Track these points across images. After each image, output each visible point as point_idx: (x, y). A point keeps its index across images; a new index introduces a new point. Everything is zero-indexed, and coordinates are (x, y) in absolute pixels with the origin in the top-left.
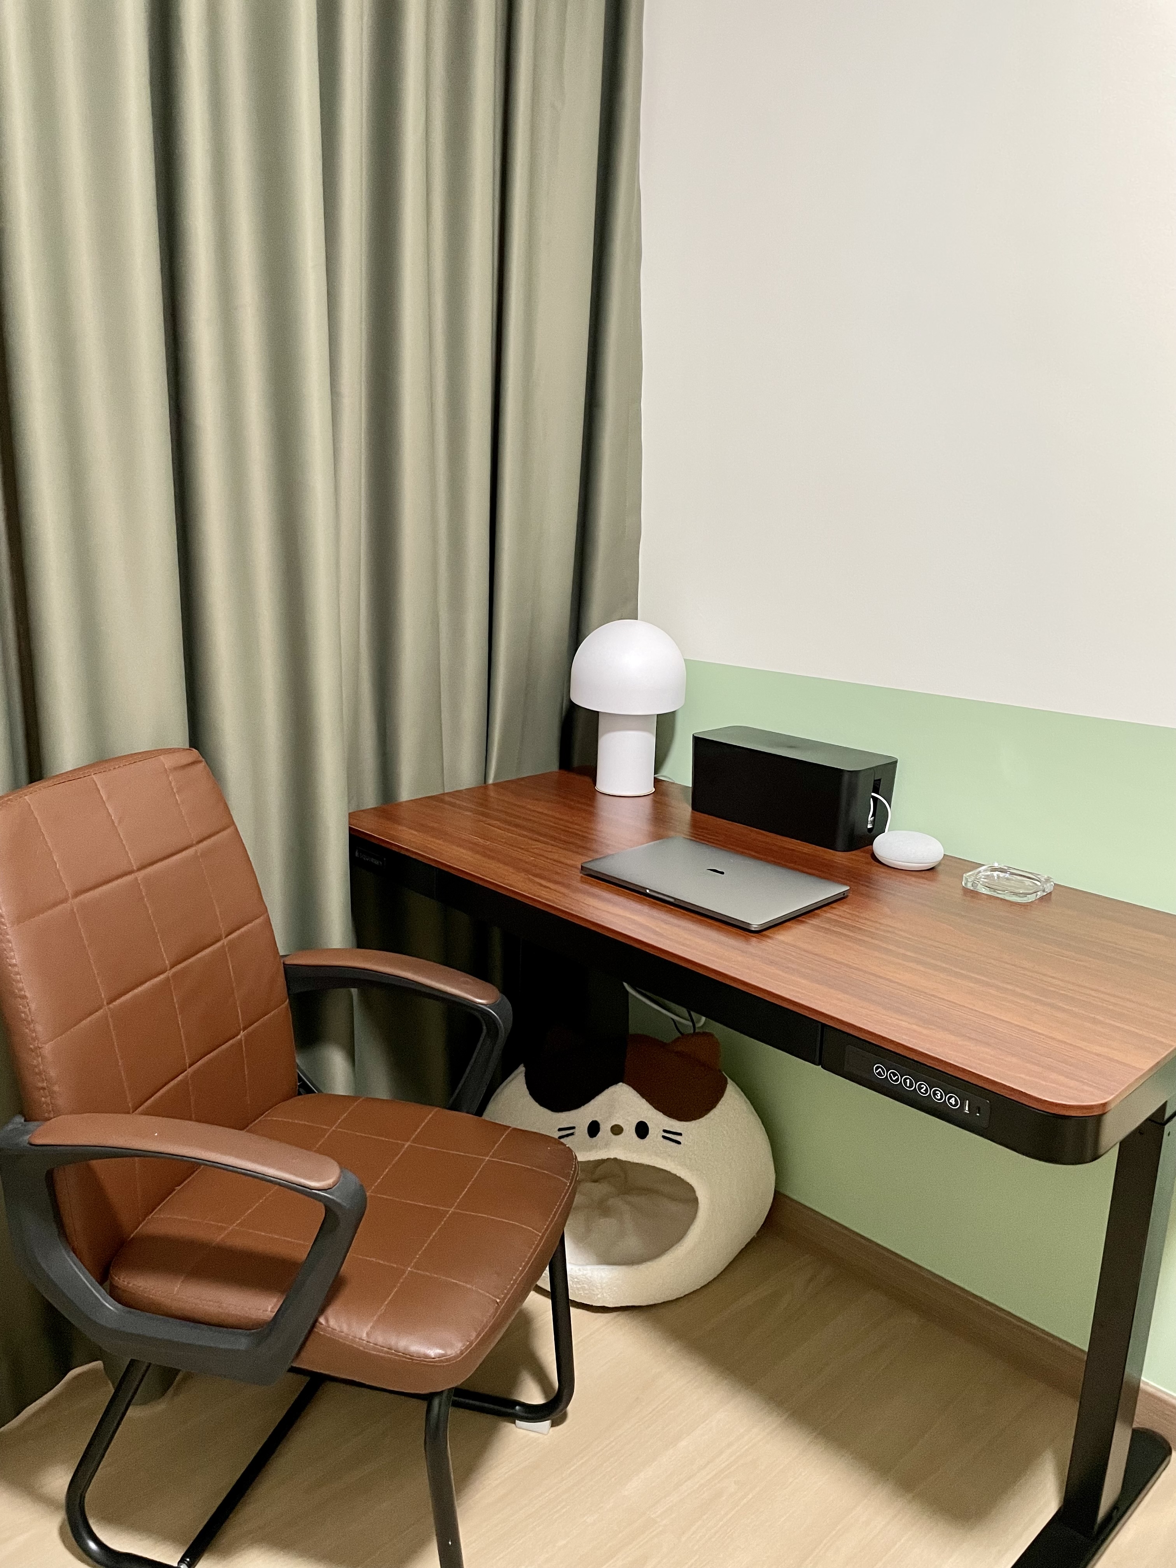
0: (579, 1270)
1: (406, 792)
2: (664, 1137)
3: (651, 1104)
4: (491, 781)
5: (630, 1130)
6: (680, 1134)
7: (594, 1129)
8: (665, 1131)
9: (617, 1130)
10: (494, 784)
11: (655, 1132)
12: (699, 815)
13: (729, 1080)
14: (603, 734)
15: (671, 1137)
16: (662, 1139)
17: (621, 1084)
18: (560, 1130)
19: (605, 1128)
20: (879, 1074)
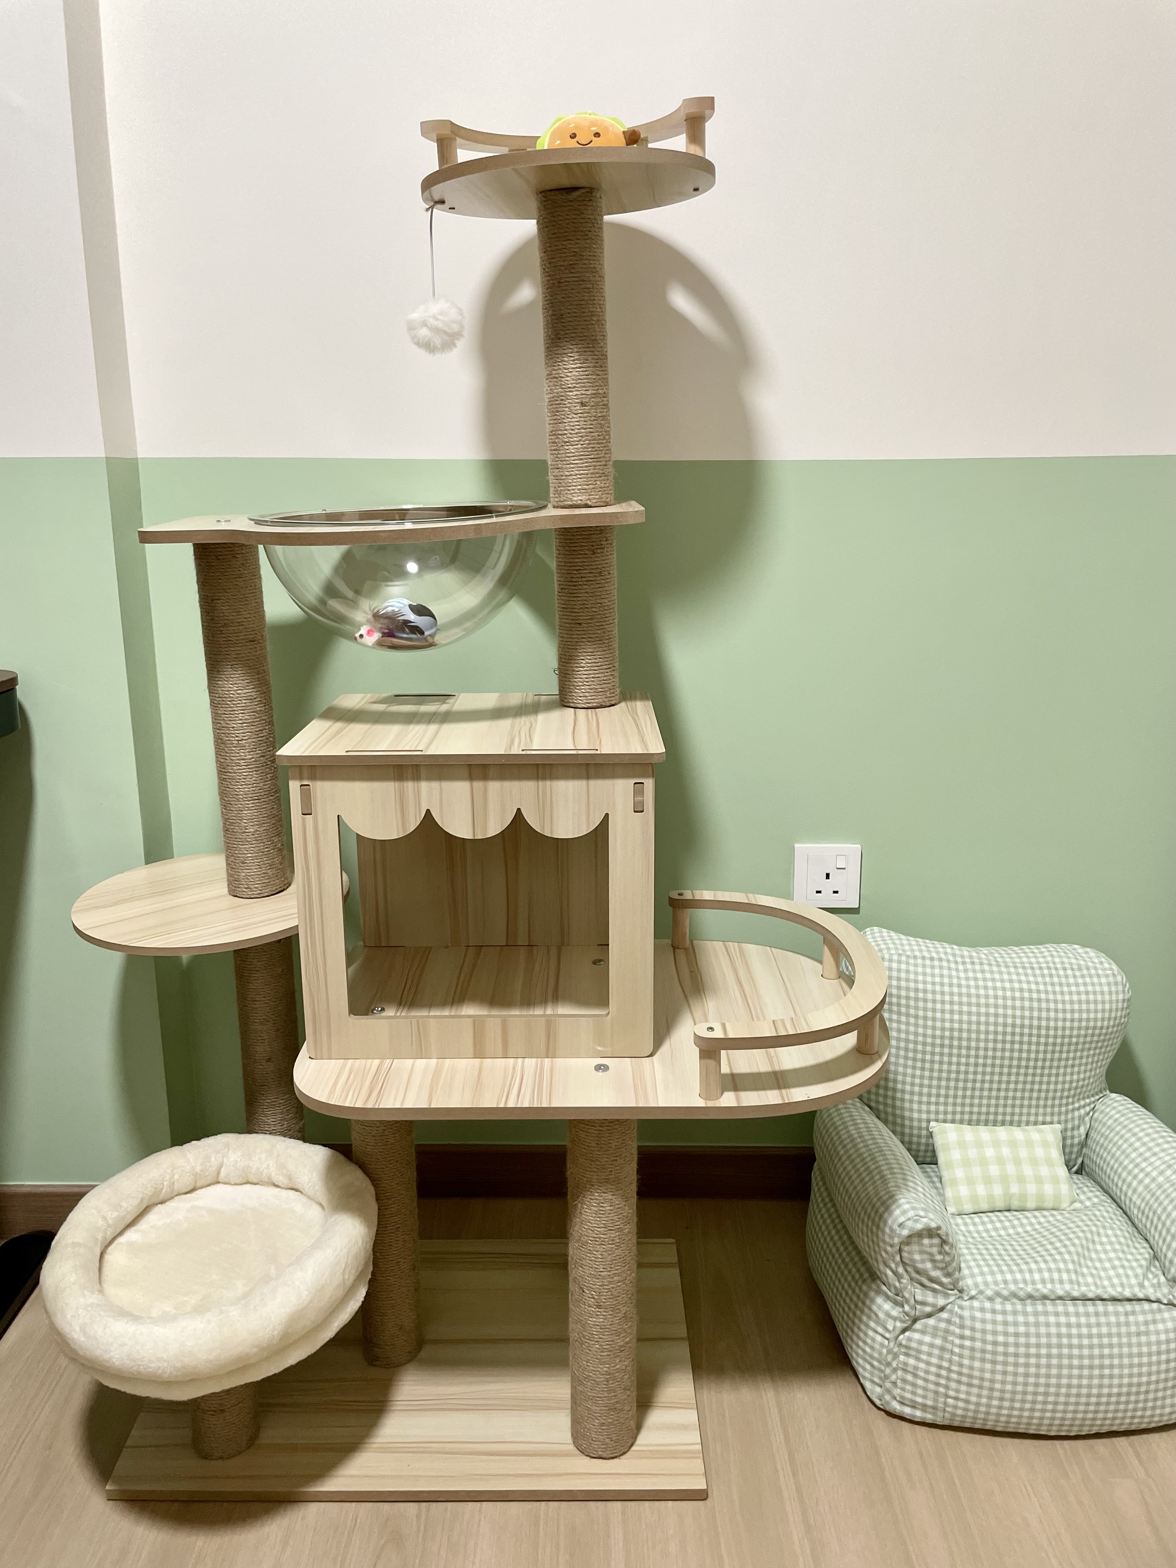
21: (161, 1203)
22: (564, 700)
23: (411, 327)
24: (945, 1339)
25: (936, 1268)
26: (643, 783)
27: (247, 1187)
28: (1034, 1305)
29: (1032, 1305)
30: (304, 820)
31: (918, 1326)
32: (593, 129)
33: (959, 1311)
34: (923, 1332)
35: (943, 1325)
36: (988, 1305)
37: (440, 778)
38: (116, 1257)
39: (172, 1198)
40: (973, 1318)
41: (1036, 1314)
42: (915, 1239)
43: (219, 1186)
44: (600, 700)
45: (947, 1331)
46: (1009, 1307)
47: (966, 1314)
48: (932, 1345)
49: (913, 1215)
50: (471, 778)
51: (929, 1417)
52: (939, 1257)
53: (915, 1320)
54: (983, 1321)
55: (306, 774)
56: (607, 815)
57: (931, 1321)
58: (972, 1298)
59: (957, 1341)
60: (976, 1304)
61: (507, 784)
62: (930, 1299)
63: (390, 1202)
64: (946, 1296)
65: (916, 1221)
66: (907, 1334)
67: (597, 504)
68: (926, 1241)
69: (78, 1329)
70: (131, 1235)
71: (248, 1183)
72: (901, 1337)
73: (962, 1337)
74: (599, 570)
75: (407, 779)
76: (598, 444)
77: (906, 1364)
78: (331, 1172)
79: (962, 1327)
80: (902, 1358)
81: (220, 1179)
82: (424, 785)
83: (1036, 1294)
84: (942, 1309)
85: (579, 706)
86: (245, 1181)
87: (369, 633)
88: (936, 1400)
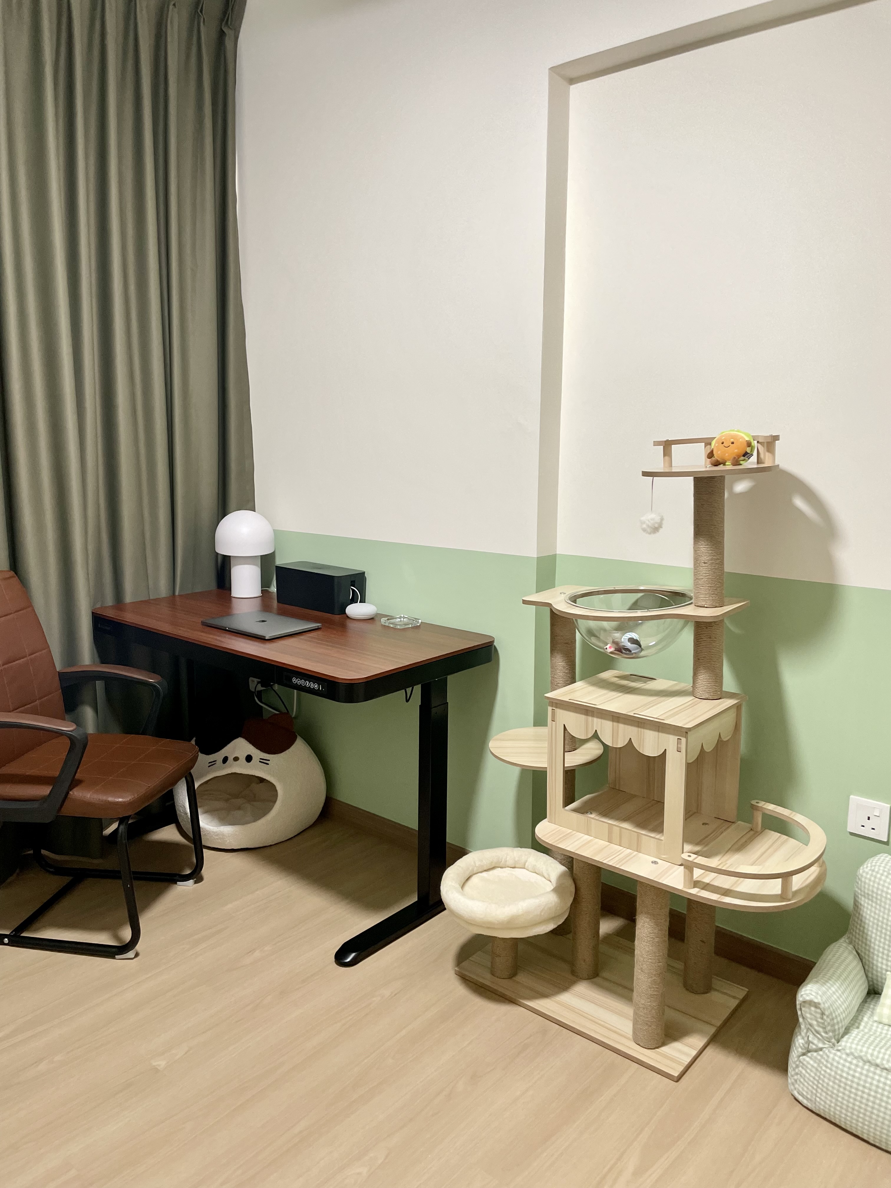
0: (217, 828)
1: (128, 598)
2: (260, 762)
3: (254, 746)
4: (177, 593)
5: (243, 759)
6: (269, 760)
7: (225, 760)
8: (261, 759)
9: (236, 759)
10: (180, 596)
11: (256, 759)
12: (280, 604)
13: (298, 736)
14: (233, 567)
15: (264, 761)
16: (259, 762)
17: (240, 738)
18: (209, 763)
19: (231, 759)
20: (294, 682)
21: (501, 868)
22: (692, 693)
23: (643, 523)
24: (819, 1065)
25: (819, 1026)
26: (681, 739)
27: (534, 874)
28: (870, 1066)
29: (869, 1066)
30: (552, 723)
31: (809, 1054)
32: (731, 440)
33: (828, 1053)
34: (811, 1058)
35: (819, 1057)
36: (844, 1056)
37: (601, 718)
38: (475, 880)
39: (505, 867)
40: (833, 1059)
41: (868, 1071)
42: (807, 1005)
43: (525, 870)
44: (707, 696)
45: (820, 1061)
46: (855, 1062)
47: (831, 1056)
48: (812, 1066)
49: (808, 992)
50: (613, 721)
51: (809, 1105)
52: (820, 1020)
53: (809, 1051)
54: (838, 1063)
55: (554, 705)
56: (666, 750)
57: (815, 1054)
58: (838, 1050)
59: (824, 1068)
60: (839, 1053)
61: (627, 727)
62: (815, 1042)
63: (584, 900)
64: (824, 1044)
65: (808, 996)
66: (804, 1057)
67: (710, 607)
68: (813, 1009)
69: (445, 891)
70: (485, 874)
71: (535, 873)
72: (801, 1057)
73: (826, 1067)
74: (709, 636)
75: (589, 716)
76: (712, 580)
77: (801, 1072)
78: (562, 876)
79: (827, 1061)
80: (800, 1068)
81: (526, 867)
82: (595, 719)
83: (873, 1062)
84: (821, 1049)
85: (697, 697)
86: (534, 871)
87: (610, 647)
88: (811, 1096)
